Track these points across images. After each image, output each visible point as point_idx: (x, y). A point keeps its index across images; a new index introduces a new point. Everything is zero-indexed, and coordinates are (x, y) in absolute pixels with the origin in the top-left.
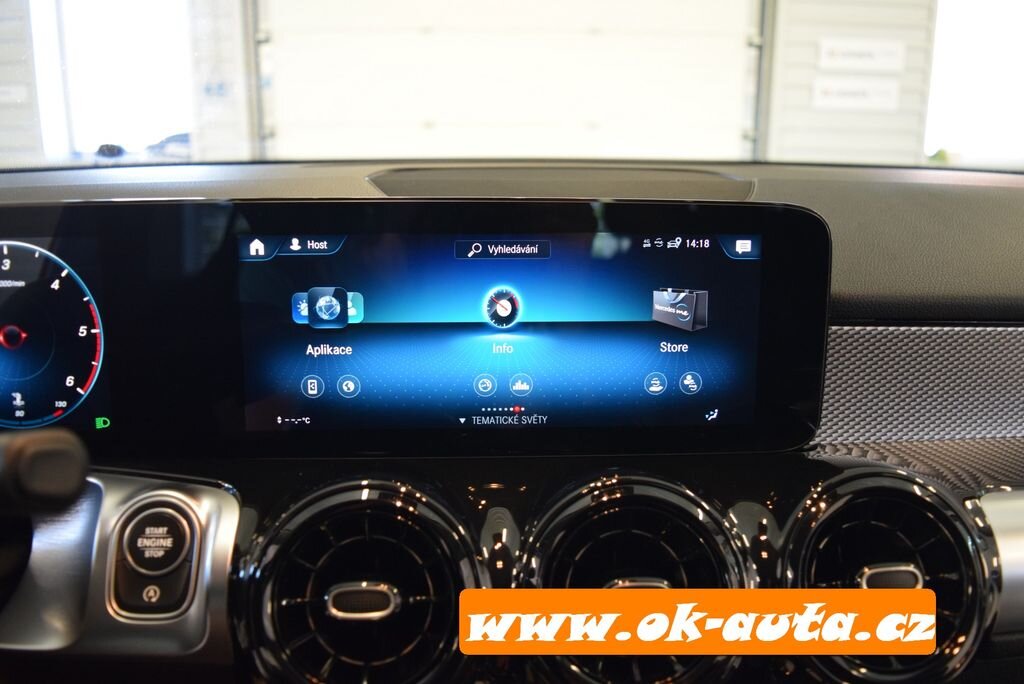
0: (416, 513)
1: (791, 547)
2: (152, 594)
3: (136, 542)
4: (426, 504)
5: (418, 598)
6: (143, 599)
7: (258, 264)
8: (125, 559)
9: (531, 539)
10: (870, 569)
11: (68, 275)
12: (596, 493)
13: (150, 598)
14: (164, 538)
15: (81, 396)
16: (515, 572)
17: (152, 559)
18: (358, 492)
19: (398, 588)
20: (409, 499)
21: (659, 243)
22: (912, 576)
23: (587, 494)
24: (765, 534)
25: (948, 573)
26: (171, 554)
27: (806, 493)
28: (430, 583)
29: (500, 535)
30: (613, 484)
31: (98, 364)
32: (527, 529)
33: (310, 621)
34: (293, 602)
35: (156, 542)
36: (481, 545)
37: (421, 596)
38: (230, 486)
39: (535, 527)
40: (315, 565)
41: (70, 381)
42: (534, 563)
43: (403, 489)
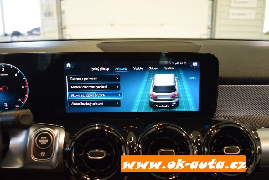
0: (111, 133)
1: (206, 142)
2: (43, 154)
3: (39, 141)
4: (113, 131)
5: (111, 154)
6: (41, 155)
7: (69, 69)
8: (36, 145)
9: (139, 140)
10: (226, 147)
11: (19, 72)
12: (156, 127)
13: (43, 155)
14: (46, 140)
15: (23, 104)
16: (135, 148)
17: (43, 145)
18: (95, 127)
19: (106, 151)
20: (108, 129)
21: (173, 63)
22: (237, 149)
23: (154, 128)
24: (199, 139)
25: (247, 149)
26: (48, 144)
27: (211, 127)
28: (114, 151)
29: (131, 139)
30: (161, 125)
31: (27, 96)
32: (138, 137)
33: (83, 160)
34: (79, 155)
35: (44, 141)
36: (127, 141)
37: (111, 153)
38: (63, 127)
39: (140, 137)
40: (85, 146)
41: (20, 100)
42: (140, 146)
43: (107, 127)
